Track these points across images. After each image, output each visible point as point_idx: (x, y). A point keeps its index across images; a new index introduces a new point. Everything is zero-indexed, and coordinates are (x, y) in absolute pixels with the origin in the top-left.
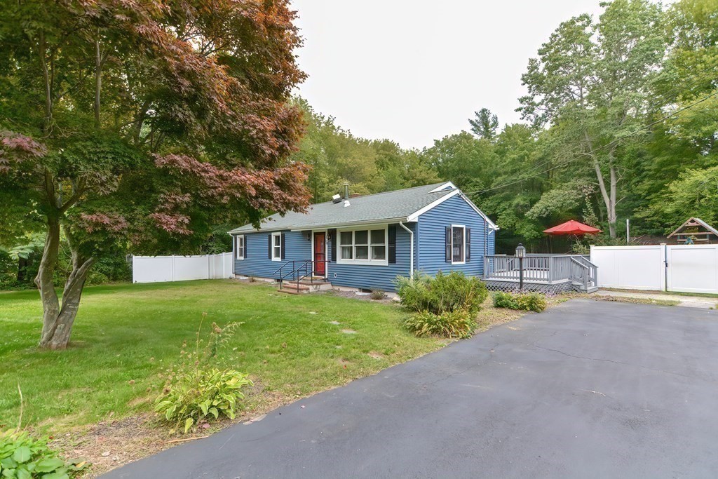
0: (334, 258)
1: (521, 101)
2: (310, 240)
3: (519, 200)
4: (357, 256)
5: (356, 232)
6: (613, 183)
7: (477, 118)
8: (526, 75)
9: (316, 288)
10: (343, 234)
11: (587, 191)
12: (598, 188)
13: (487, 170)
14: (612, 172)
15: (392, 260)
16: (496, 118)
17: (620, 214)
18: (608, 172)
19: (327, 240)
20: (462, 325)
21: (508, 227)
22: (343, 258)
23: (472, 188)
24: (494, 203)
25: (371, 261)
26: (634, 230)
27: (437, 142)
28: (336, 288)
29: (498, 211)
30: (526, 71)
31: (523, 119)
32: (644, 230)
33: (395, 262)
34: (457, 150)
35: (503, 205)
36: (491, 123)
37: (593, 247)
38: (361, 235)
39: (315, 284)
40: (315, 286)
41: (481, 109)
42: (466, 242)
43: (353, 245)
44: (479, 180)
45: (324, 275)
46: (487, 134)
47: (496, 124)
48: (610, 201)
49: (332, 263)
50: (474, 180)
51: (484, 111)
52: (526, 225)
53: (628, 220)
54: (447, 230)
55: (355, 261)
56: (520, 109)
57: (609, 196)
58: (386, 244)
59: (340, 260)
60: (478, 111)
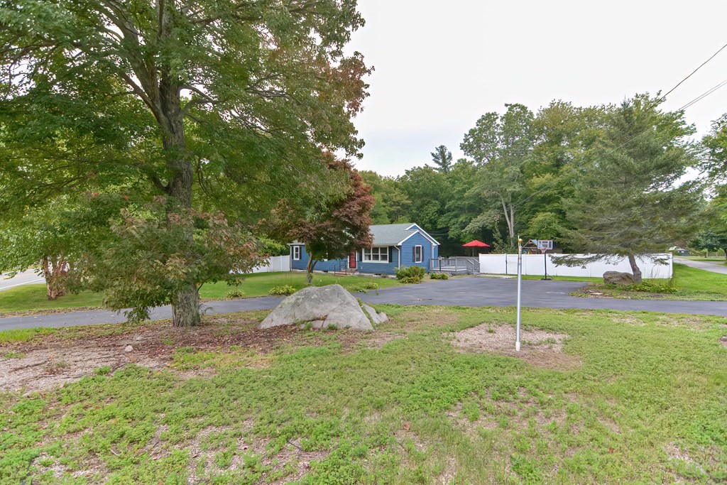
0: (361, 259)
3: (462, 218)
4: (373, 259)
5: (373, 248)
7: (437, 152)
10: (366, 249)
11: (497, 218)
12: (504, 216)
13: (442, 195)
14: (512, 207)
15: (390, 261)
16: (450, 154)
17: (516, 232)
20: (417, 280)
22: (366, 260)
25: (380, 261)
27: (408, 172)
28: (362, 274)
33: (393, 262)
35: (452, 221)
36: (447, 157)
37: (480, 255)
38: (376, 250)
41: (440, 146)
42: (422, 253)
43: (371, 254)
45: (355, 268)
46: (444, 164)
47: (450, 157)
48: (511, 224)
49: (360, 262)
50: (434, 202)
51: (442, 147)
54: (414, 248)
55: (372, 261)
57: (510, 221)
58: (388, 254)
59: (364, 261)
60: (438, 147)
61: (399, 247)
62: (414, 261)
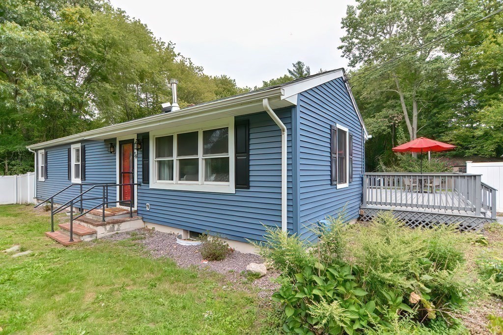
0: (146, 179)
1: (343, 40)
2: (114, 152)
4: (182, 176)
5: (179, 136)
6: (415, 114)
7: (294, 68)
8: (345, 19)
9: (112, 230)
10: (160, 141)
14: (415, 105)
15: (243, 182)
16: (309, 69)
18: (411, 105)
19: (135, 151)
22: (160, 179)
25: (204, 184)
27: (265, 83)
28: (150, 226)
30: (345, 16)
31: (343, 56)
32: (443, 153)
33: (248, 187)
38: (188, 141)
39: (109, 223)
40: (108, 227)
41: (297, 62)
42: (350, 155)
43: (175, 158)
45: (132, 205)
48: (413, 128)
49: (144, 186)
51: (299, 63)
54: (333, 131)
55: (177, 184)
56: (341, 48)
57: (412, 124)
58: (231, 154)
59: (155, 183)
60: (295, 63)
61: (286, 112)
62: (332, 182)
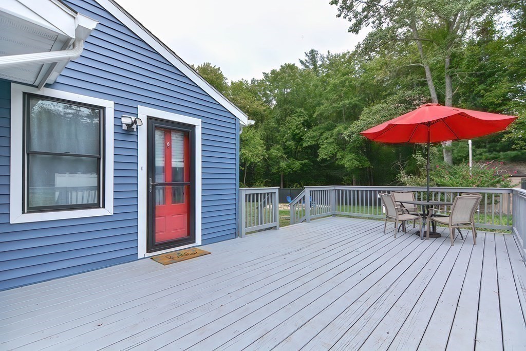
6: (449, 95)
21: (329, 157)
23: (296, 118)
24: (316, 134)
26: (481, 154)
27: (266, 75)
29: (320, 141)
32: (494, 154)
34: (282, 79)
41: (310, 50)
44: (303, 111)
51: (312, 51)
52: (347, 154)
53: (470, 142)
60: (307, 52)
